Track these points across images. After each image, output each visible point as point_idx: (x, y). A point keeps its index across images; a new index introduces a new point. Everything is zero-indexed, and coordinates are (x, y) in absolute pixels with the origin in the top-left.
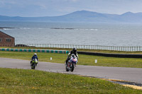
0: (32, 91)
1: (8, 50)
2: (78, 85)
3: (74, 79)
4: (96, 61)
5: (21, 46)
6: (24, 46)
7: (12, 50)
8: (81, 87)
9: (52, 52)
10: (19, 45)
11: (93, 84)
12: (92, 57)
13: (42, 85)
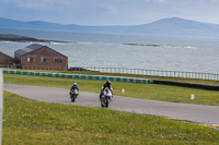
0: (95, 140)
1: (57, 76)
2: (165, 132)
3: (158, 124)
4: (193, 97)
5: (78, 69)
6: (81, 70)
7: (63, 76)
8: (170, 136)
9: (125, 80)
10: (74, 69)
11: (188, 132)
12: (187, 89)
13: (110, 132)
